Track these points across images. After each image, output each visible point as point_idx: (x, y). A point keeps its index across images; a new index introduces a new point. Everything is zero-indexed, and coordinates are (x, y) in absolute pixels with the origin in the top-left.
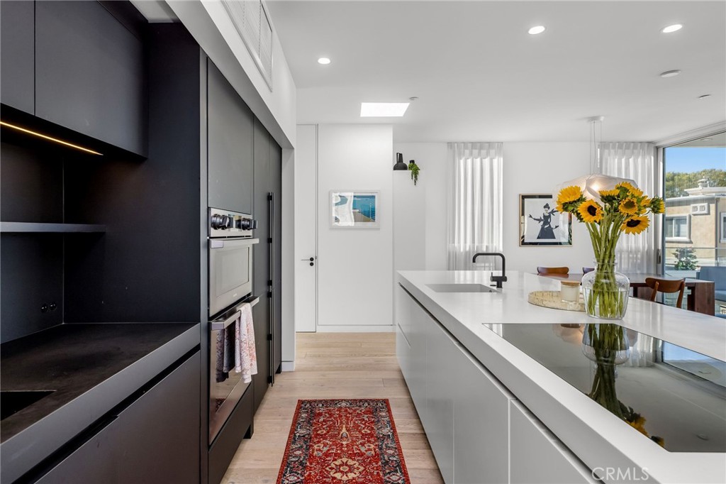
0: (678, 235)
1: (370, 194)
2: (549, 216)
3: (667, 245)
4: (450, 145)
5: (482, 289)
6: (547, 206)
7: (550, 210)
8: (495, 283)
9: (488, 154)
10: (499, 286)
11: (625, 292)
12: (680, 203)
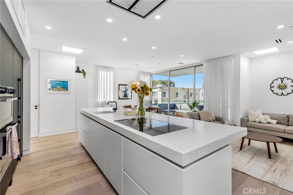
0: (155, 96)
1: (66, 81)
3: (153, 99)
4: (96, 66)
5: (110, 112)
6: (126, 88)
7: (126, 89)
8: (114, 110)
9: (109, 70)
10: (115, 111)
11: (145, 110)
12: (155, 88)
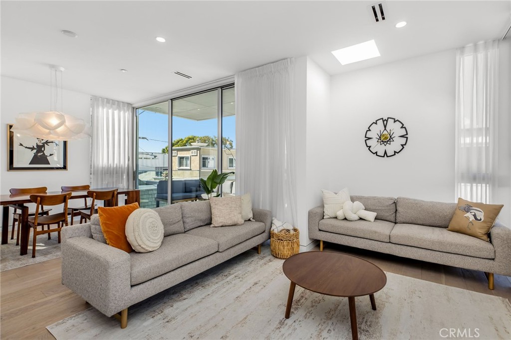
0: (186, 166)
12: (187, 150)
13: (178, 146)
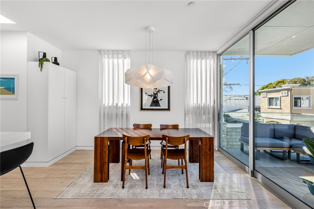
0: (276, 106)
1: (11, 77)
2: (157, 94)
4: (100, 51)
13: (268, 89)
